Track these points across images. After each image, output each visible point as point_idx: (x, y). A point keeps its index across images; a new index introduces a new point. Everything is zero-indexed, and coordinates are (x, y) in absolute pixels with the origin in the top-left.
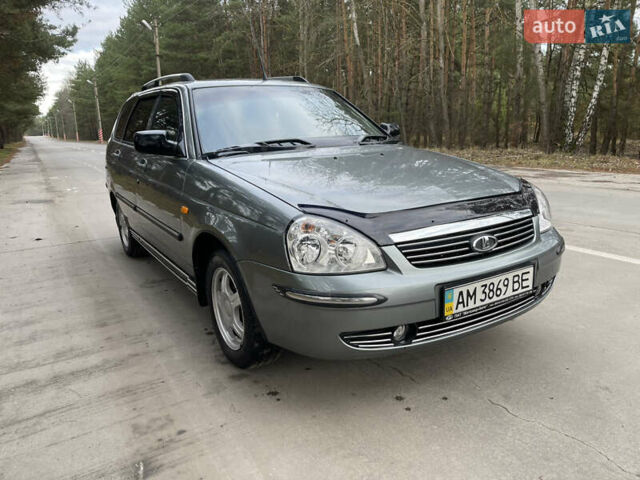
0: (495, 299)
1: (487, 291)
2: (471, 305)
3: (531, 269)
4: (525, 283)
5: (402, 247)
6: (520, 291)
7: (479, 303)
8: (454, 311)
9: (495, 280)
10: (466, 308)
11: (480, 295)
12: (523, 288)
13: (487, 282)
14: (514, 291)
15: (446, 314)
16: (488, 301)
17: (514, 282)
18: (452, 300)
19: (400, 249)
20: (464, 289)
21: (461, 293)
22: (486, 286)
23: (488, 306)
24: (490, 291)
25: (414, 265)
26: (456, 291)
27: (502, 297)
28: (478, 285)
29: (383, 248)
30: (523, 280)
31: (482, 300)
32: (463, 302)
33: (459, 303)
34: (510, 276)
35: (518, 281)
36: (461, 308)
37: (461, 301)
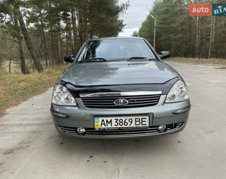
0: (123, 126)
1: (118, 122)
2: (109, 126)
3: (147, 117)
4: (143, 123)
6: (140, 125)
7: (114, 126)
8: (100, 127)
9: (124, 118)
10: (106, 127)
11: (114, 123)
12: (143, 125)
13: (119, 118)
14: (136, 125)
15: (96, 127)
16: (119, 126)
17: (136, 121)
18: (98, 122)
20: (105, 119)
21: (103, 120)
22: (117, 120)
23: (120, 128)
24: (120, 122)
26: (101, 119)
27: (128, 126)
28: (113, 119)
30: (142, 121)
31: (116, 125)
32: (104, 124)
33: (102, 124)
35: (139, 121)
36: (103, 126)
37: (103, 123)
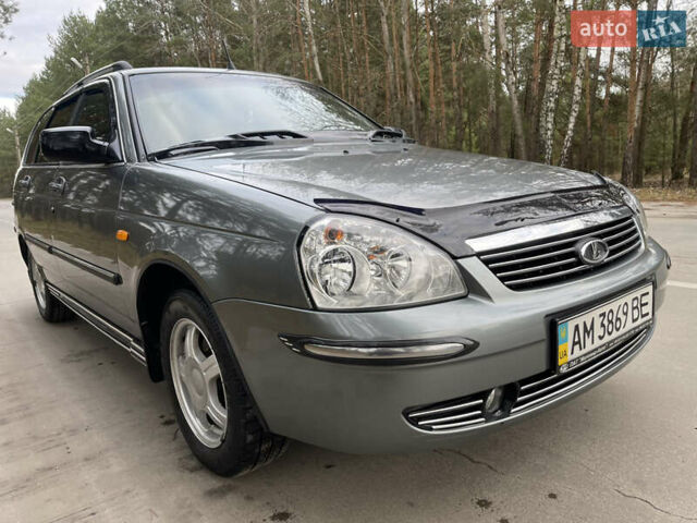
0: (615, 334)
1: (606, 323)
2: (589, 346)
3: (650, 289)
4: (644, 310)
5: (488, 259)
6: (640, 321)
7: (598, 343)
8: (570, 357)
9: (614, 305)
10: (584, 351)
11: (598, 331)
12: (643, 316)
13: (605, 308)
14: (634, 321)
15: (560, 362)
16: (607, 338)
17: (633, 308)
18: (566, 340)
19: (486, 262)
21: (577, 327)
22: (604, 315)
23: (608, 346)
24: (610, 322)
25: (510, 287)
26: (571, 324)
27: (622, 331)
29: (459, 261)
30: (642, 305)
31: (601, 338)
32: (579, 342)
33: (574, 344)
34: (628, 298)
35: (637, 307)
36: (578, 352)
37: (577, 340)
